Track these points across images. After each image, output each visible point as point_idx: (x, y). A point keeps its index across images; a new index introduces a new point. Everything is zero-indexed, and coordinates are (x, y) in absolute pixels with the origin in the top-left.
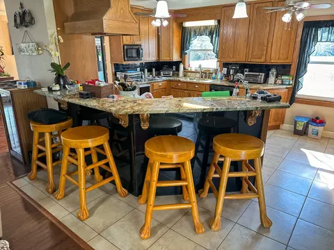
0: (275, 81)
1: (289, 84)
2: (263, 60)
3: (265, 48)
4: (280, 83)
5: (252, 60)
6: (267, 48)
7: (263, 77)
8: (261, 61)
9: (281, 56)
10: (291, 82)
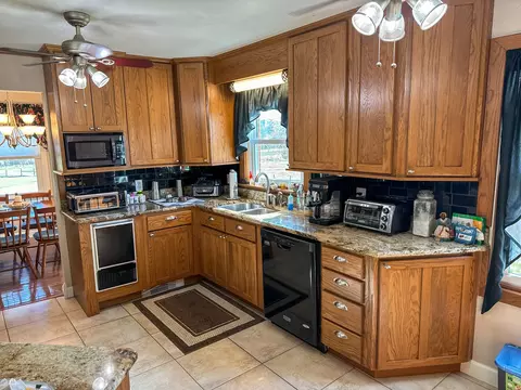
0: (432, 229)
1: (475, 242)
2: (385, 167)
3: (388, 134)
4: (445, 235)
5: (360, 168)
6: (394, 135)
7: (391, 215)
8: (380, 170)
9: (439, 157)
10: (481, 237)
